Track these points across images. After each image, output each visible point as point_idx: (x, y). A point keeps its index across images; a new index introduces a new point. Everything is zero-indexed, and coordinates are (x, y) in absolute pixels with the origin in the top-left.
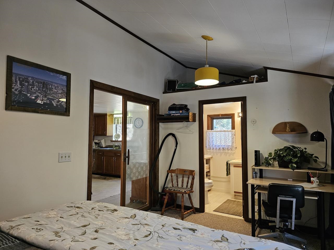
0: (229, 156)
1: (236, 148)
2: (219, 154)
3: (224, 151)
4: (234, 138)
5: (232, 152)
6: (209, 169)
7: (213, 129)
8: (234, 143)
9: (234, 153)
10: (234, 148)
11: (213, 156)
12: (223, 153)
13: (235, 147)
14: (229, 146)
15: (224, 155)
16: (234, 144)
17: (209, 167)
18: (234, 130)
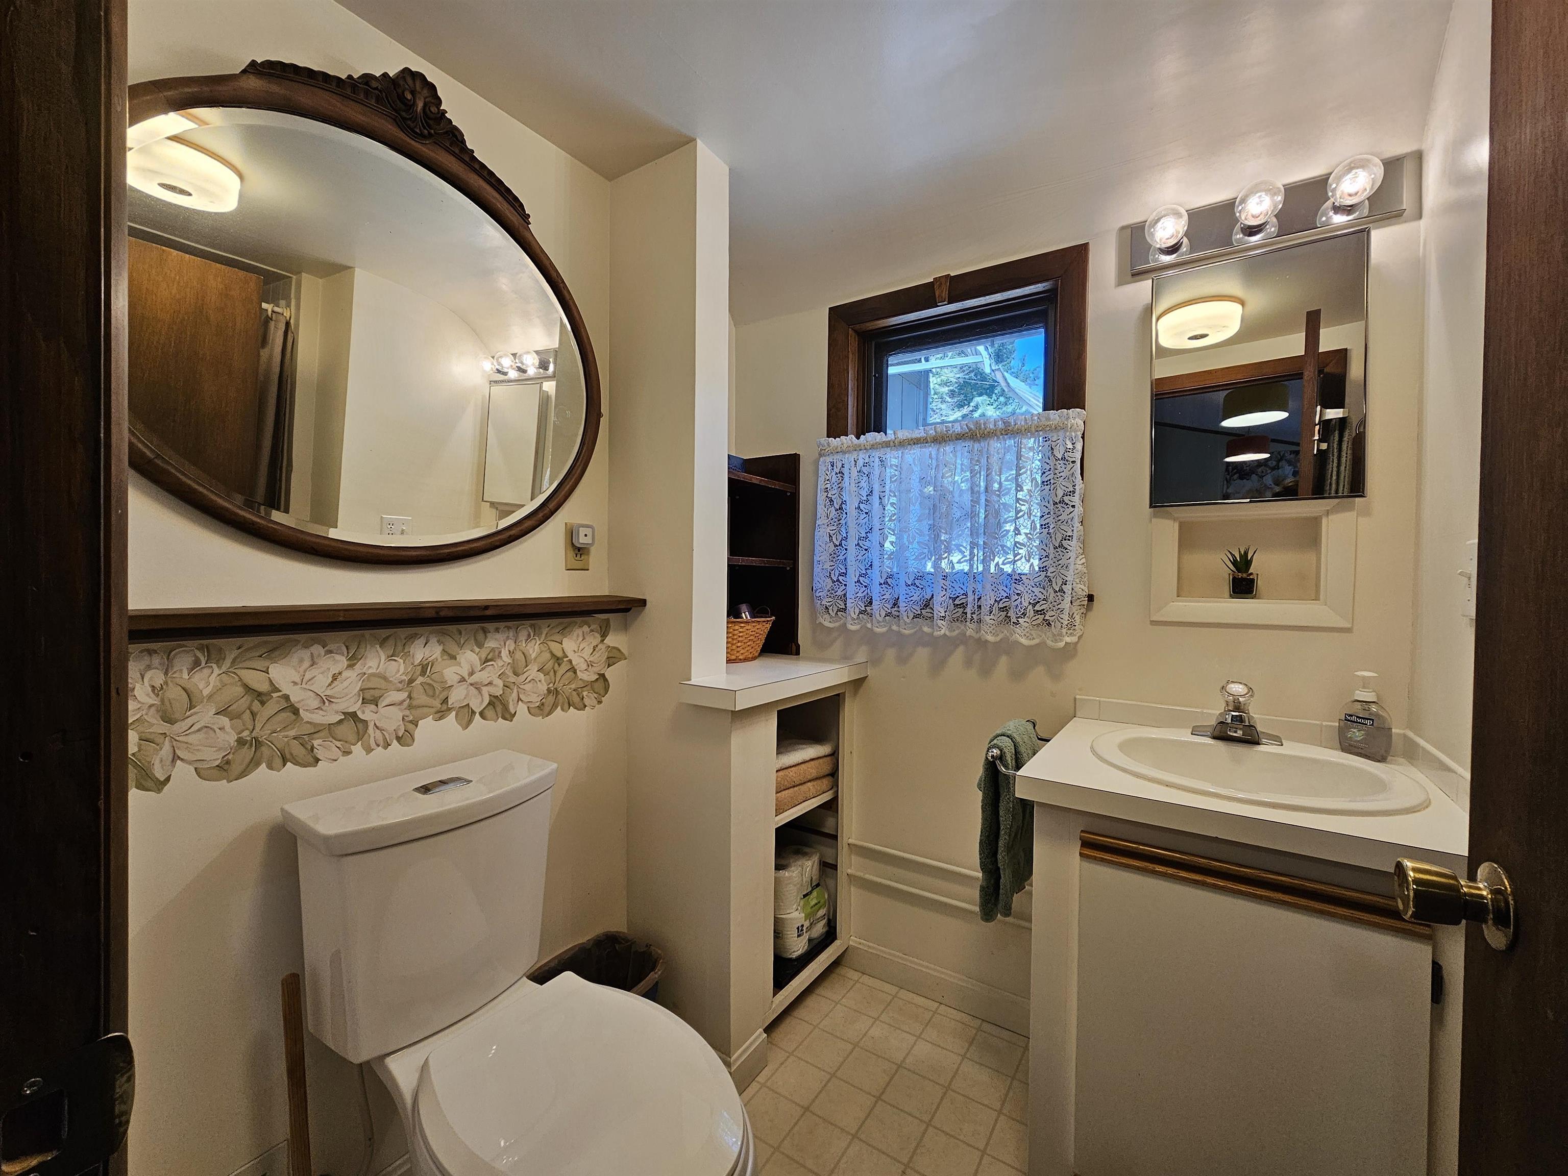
0: (1017, 675)
1: (1091, 598)
2: (922, 654)
3: (970, 630)
4: (1076, 499)
5: (1042, 644)
6: (825, 783)
7: (880, 427)
8: (1074, 545)
9: (1070, 652)
10: (1066, 604)
11: (870, 672)
12: (961, 649)
13: (1082, 590)
14: (1017, 578)
15: (968, 663)
16: (1075, 561)
17: (826, 767)
18: (1074, 417)
